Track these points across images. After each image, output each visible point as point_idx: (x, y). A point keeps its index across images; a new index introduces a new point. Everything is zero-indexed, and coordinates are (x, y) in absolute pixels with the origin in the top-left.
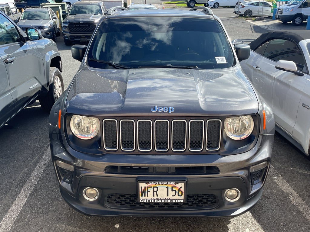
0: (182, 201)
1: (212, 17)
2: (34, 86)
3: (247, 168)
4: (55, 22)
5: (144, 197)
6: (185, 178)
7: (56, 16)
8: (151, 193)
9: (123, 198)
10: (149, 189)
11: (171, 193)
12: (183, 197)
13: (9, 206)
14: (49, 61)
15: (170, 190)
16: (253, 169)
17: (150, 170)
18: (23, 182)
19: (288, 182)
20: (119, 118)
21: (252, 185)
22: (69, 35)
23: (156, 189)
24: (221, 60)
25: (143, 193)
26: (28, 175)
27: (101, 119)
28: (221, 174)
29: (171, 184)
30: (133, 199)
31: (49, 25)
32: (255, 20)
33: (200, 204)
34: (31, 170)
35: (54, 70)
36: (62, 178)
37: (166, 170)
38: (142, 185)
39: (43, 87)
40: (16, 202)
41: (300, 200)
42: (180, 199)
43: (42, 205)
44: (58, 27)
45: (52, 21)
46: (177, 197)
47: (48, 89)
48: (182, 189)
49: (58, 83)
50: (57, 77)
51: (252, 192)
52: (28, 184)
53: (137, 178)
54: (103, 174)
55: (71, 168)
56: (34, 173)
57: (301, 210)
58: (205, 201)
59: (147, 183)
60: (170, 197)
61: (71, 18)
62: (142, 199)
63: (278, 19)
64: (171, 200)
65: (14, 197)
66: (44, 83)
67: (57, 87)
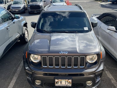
0: (71, 86)
1: (83, 11)
2: (18, 35)
3: (95, 74)
4: (25, 5)
5: (57, 84)
6: (71, 78)
7: (25, 3)
8: (59, 83)
9: (50, 84)
10: (59, 82)
11: (67, 83)
12: (71, 84)
13: (10, 83)
14: (23, 25)
15: (66, 82)
16: (97, 74)
17: (59, 75)
18: (14, 73)
19: (111, 74)
20: (48, 56)
21: (97, 79)
22: (30, 10)
23: (61, 82)
24: (86, 29)
25: (57, 83)
26: (16, 70)
27: (41, 56)
28: (85, 76)
29: (67, 80)
30: (53, 84)
31: (23, 6)
32: (102, 2)
33: (77, 86)
34: (17, 68)
35: (25, 28)
36: (28, 75)
37: (65, 75)
38: (56, 80)
39: (21, 35)
40: (12, 81)
41: (115, 81)
42: (70, 85)
43: (21, 83)
44: (26, 6)
45: (24, 5)
46: (69, 84)
47: (23, 36)
48: (71, 82)
49: (26, 33)
50: (26, 30)
51: (97, 82)
52: (16, 74)
53: (54, 78)
54: (42, 76)
55: (31, 73)
56: (18, 70)
57: (115, 86)
58: (79, 85)
59: (58, 80)
60: (66, 84)
61: (31, 3)
62: (56, 85)
63: (111, 2)
64: (67, 85)
65: (11, 79)
66: (21, 34)
67: (26, 34)
